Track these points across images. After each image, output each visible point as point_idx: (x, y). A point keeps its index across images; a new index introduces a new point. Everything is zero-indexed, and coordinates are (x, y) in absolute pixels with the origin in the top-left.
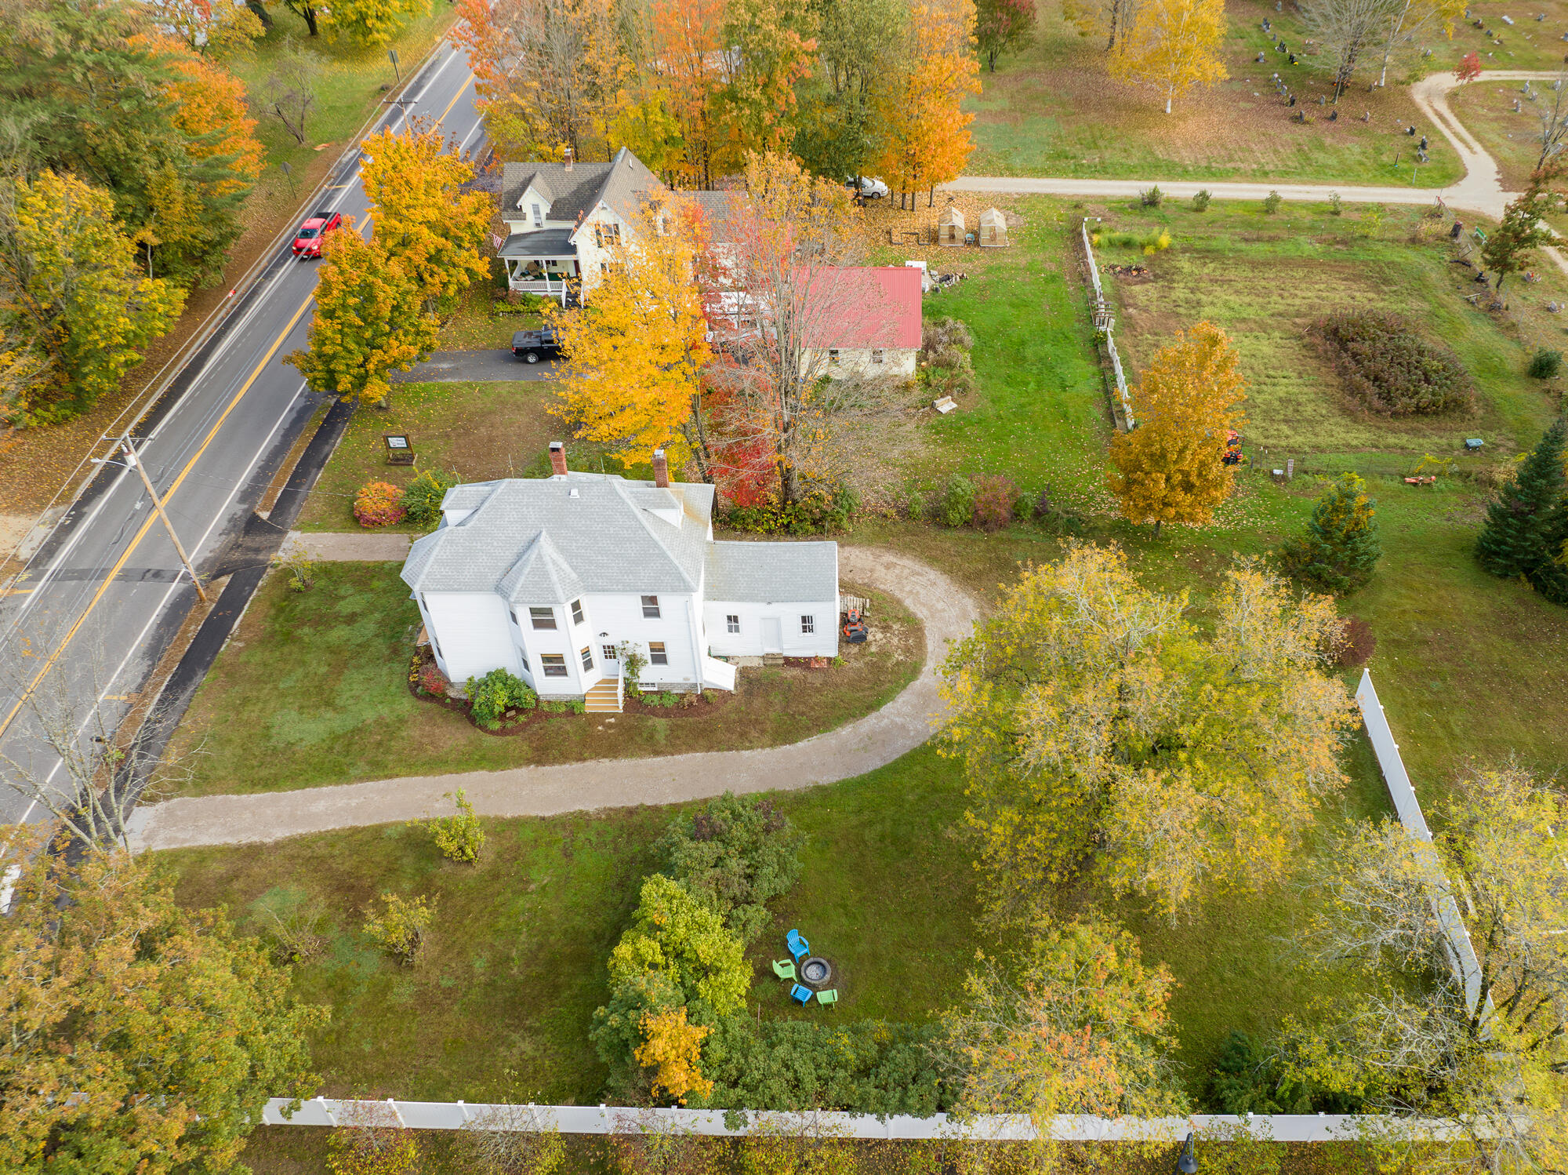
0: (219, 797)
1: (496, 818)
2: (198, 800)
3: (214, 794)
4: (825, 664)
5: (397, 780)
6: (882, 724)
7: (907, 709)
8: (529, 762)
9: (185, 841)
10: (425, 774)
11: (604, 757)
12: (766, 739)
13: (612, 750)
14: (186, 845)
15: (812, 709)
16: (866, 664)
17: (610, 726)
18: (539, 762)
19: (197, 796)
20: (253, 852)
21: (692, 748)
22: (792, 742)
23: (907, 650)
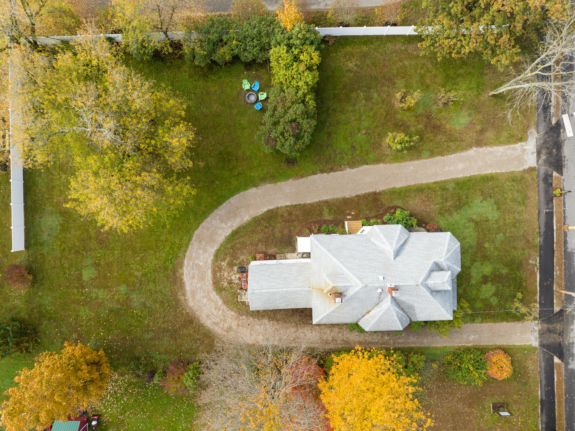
0: (503, 171)
1: (386, 163)
2: (512, 170)
3: (507, 173)
4: (258, 256)
5: (433, 181)
6: (231, 222)
7: (220, 232)
8: (380, 193)
9: (509, 149)
10: (422, 184)
11: (348, 198)
12: (280, 211)
13: (346, 202)
14: (507, 147)
15: (262, 230)
16: (239, 258)
17: (349, 215)
18: (375, 193)
19: (513, 172)
20: (479, 143)
21: (312, 205)
22: (269, 211)
23: (220, 269)
